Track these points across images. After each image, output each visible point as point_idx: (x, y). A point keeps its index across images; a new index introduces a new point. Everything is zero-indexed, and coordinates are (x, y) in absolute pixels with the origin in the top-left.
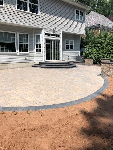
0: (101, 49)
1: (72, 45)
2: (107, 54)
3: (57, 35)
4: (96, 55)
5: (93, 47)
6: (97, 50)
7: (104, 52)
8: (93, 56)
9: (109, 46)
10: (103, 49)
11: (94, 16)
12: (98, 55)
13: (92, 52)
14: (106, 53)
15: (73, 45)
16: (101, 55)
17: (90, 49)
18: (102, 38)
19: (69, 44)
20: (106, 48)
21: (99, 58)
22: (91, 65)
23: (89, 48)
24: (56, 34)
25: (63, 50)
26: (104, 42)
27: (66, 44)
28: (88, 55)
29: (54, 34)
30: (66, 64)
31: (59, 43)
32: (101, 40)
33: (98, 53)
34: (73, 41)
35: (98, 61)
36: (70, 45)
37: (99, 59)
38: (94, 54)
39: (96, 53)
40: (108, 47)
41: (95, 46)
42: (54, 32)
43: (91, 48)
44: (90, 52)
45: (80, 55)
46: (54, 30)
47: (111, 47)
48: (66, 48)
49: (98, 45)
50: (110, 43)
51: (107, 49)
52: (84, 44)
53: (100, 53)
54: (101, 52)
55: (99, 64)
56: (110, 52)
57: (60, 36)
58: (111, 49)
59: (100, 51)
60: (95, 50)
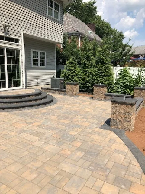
0: (88, 68)
1: (42, 60)
2: (99, 77)
3: (13, 40)
4: (81, 78)
5: (76, 65)
6: (84, 69)
7: (94, 74)
8: (77, 80)
9: (102, 64)
10: (92, 68)
11: (70, 20)
12: (85, 78)
13: (75, 73)
14: (97, 74)
15: (44, 60)
16: (90, 78)
17: (71, 67)
18: (89, 50)
19: (38, 57)
20: (96, 67)
21: (86, 83)
22: (76, 95)
23: (70, 65)
24: (12, 36)
25: (27, 68)
26: (92, 57)
27: (32, 58)
28: (70, 77)
29: (8, 36)
30: (34, 98)
31: (18, 54)
32: (88, 54)
33: (85, 75)
34: (44, 53)
35: (86, 87)
36: (39, 59)
37: (87, 85)
38: (79, 75)
39: (81, 74)
40: (100, 65)
41: (79, 63)
42: (6, 32)
43: (73, 67)
44: (72, 73)
45: (57, 77)
46: (6, 27)
47: (104, 66)
48: (33, 65)
49: (83, 61)
50: (102, 59)
51: (99, 68)
52: (61, 59)
53: (87, 74)
54: (89, 73)
55: (87, 92)
56: (103, 74)
57: (20, 41)
58: (104, 69)
59: (87, 71)
60: (79, 69)
